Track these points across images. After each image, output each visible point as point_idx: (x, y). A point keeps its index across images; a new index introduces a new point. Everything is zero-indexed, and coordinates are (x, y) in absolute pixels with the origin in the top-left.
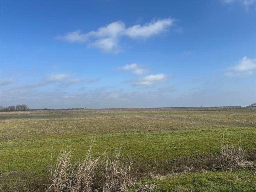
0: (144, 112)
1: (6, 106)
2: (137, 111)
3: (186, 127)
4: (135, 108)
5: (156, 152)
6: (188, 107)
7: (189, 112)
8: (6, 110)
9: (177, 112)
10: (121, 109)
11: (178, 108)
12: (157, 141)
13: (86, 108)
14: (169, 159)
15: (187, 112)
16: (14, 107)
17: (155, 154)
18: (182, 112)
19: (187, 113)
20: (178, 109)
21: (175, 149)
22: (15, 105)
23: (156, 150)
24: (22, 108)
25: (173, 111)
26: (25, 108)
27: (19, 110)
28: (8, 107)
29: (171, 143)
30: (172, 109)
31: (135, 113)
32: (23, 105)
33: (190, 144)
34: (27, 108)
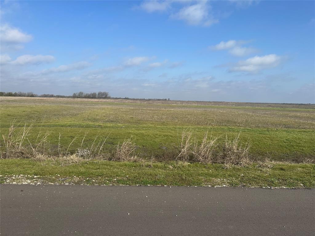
0: (244, 107)
1: (88, 93)
2: (234, 105)
3: (306, 127)
4: (231, 102)
5: (267, 146)
6: (309, 104)
7: (312, 110)
8: (88, 97)
9: (293, 109)
10: (212, 102)
11: (294, 104)
12: (268, 136)
13: (169, 99)
14: (284, 153)
15: (308, 109)
16: (96, 94)
17: (266, 147)
18: (300, 109)
19: (308, 112)
20: (295, 106)
21: (291, 145)
22: (97, 92)
23: (268, 144)
24: (103, 95)
25: (287, 107)
26: (106, 95)
27: (100, 98)
28: (90, 93)
29: (286, 140)
30: (284, 105)
31: (233, 107)
32: (104, 93)
33: (310, 142)
34: (108, 96)
